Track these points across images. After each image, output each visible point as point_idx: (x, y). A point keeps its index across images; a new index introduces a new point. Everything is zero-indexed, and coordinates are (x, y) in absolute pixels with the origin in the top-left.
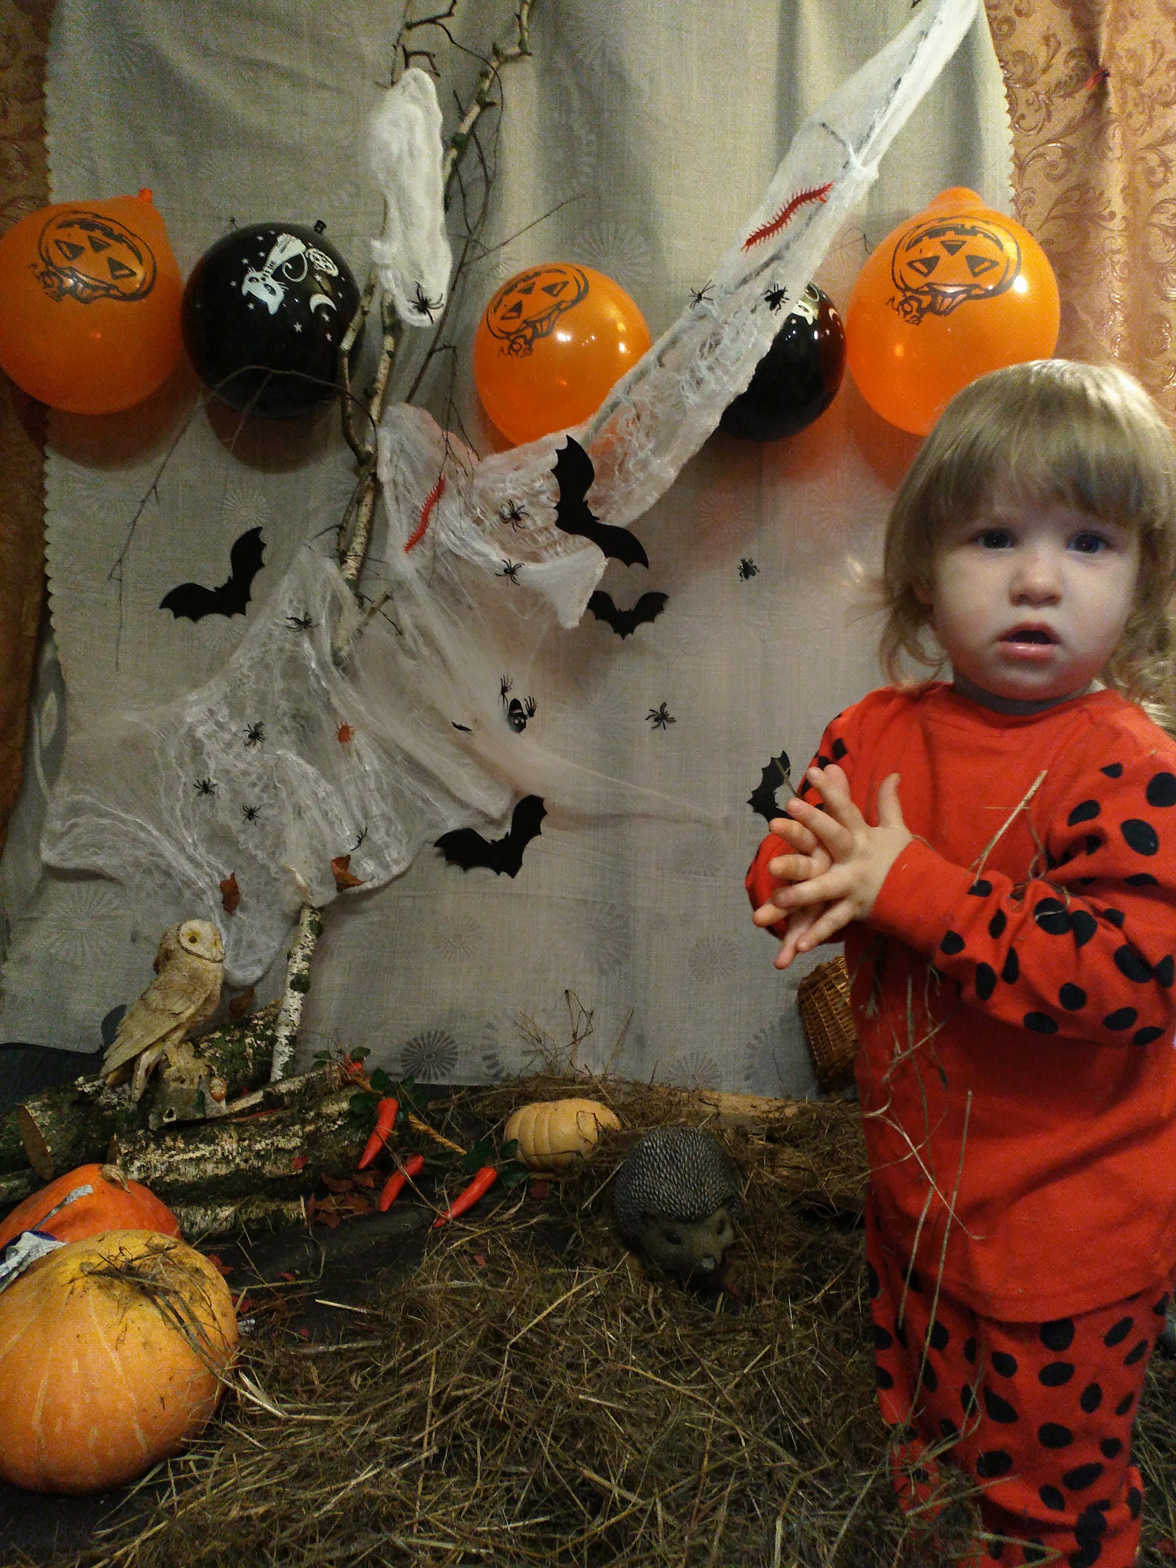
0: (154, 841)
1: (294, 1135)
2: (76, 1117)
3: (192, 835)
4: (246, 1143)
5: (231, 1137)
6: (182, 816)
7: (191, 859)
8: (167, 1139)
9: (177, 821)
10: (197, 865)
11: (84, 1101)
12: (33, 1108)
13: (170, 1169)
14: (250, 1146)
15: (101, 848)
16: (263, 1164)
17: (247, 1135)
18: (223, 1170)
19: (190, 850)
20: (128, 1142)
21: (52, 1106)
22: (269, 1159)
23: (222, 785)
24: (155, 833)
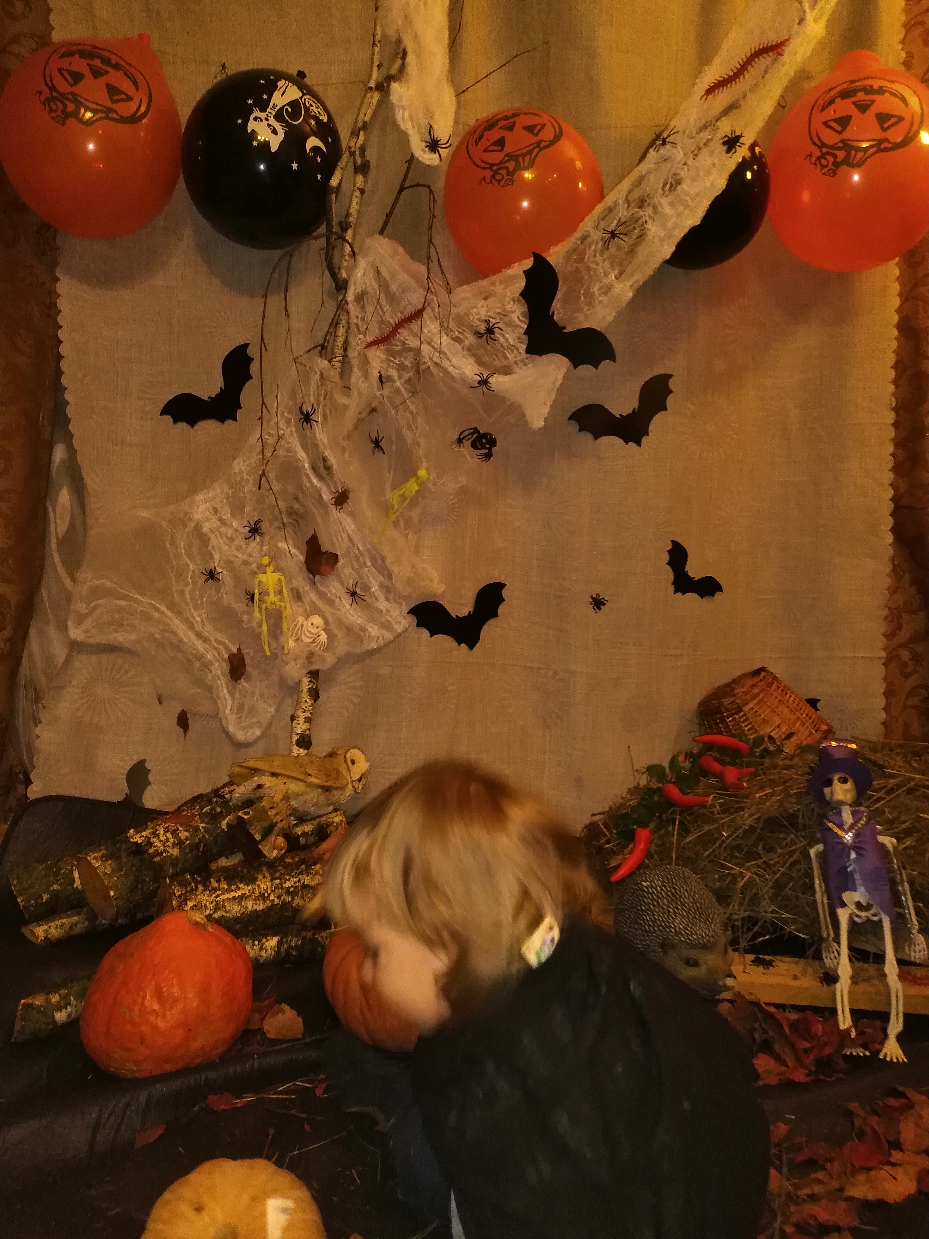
0: (167, 620)
1: (316, 873)
2: (132, 866)
3: (199, 615)
4: (278, 881)
5: (265, 877)
6: (191, 598)
7: (199, 635)
8: (212, 880)
9: (187, 603)
10: (205, 640)
11: (139, 850)
12: (95, 858)
13: (217, 908)
14: (281, 884)
15: (121, 625)
16: (293, 899)
17: (278, 875)
18: (261, 906)
19: (199, 628)
20: (180, 885)
21: (113, 856)
22: (297, 895)
23: (225, 572)
24: (169, 613)
